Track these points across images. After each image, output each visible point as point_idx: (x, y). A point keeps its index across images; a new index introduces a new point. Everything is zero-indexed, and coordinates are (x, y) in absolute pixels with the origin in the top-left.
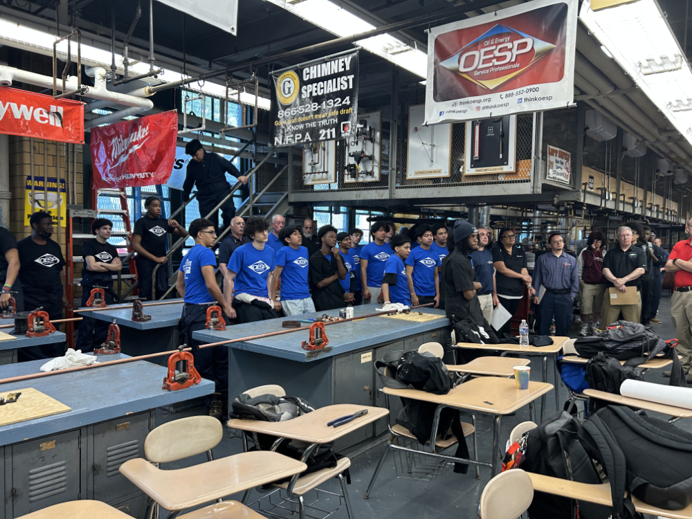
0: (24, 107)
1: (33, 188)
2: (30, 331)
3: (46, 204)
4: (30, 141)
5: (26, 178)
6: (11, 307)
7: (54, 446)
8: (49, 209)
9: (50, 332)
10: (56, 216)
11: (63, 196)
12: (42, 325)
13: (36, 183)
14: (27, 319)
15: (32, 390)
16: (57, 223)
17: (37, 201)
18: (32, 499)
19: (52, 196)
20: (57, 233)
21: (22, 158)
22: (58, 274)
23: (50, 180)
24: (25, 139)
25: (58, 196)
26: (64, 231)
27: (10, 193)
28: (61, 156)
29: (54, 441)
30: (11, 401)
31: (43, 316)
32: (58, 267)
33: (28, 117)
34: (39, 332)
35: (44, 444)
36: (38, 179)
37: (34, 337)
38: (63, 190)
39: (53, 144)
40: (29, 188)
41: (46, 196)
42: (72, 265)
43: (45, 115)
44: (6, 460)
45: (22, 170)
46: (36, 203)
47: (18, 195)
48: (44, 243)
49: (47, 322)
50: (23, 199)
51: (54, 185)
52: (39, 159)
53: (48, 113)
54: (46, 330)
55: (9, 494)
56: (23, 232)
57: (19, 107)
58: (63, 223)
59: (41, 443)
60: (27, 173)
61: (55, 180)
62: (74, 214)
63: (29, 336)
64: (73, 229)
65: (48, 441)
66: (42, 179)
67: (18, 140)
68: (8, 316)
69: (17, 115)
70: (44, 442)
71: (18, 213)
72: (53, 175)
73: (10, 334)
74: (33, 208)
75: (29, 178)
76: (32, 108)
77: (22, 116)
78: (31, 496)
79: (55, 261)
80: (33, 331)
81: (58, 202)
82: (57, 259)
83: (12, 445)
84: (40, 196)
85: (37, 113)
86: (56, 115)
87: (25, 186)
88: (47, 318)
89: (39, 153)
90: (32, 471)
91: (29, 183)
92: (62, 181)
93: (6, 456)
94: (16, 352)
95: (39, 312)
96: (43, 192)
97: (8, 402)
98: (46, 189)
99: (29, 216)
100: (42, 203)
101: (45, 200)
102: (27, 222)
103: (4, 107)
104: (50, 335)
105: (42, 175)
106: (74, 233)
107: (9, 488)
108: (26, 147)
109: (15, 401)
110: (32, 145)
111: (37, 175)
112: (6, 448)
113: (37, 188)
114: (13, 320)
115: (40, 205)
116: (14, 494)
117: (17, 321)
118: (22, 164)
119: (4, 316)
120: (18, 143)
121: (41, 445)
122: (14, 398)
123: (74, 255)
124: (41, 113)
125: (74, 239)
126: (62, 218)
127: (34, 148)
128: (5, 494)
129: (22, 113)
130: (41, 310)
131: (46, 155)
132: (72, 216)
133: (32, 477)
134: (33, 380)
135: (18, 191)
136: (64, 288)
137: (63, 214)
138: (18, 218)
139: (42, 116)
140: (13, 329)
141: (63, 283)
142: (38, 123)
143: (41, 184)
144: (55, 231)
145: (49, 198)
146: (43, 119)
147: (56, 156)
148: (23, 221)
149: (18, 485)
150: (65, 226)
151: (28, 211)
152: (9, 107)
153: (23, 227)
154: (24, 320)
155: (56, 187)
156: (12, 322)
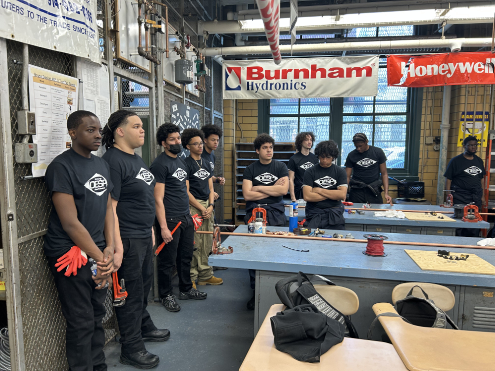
0: (468, 64)
1: (465, 120)
2: (465, 218)
3: (473, 131)
4: (466, 87)
5: (461, 113)
6: (449, 200)
7: (492, 296)
8: (475, 134)
9: (478, 220)
10: (480, 139)
11: (486, 124)
12: (473, 214)
13: (468, 117)
14: (463, 210)
15: (475, 256)
16: (480, 144)
17: (467, 129)
18: (474, 325)
19: (478, 124)
20: (480, 152)
21: (459, 100)
22: (480, 180)
23: (478, 113)
24: (463, 86)
25: (483, 124)
26: (485, 150)
27: (450, 125)
28: (487, 95)
29: (493, 293)
30: (463, 259)
31: (474, 208)
32: (481, 176)
33: (470, 71)
34: (471, 219)
35: (486, 292)
36: (469, 113)
37: (467, 222)
38: (487, 120)
39: (482, 86)
40: (463, 120)
41: (474, 126)
42: (489, 175)
43: (482, 67)
44: (461, 295)
45: (459, 108)
46: (467, 130)
47: (454, 126)
48: (472, 158)
49: (477, 213)
50: (458, 128)
51: (480, 117)
52: (471, 99)
53: (484, 65)
54: (476, 218)
55: (461, 317)
56: (456, 151)
57: (464, 65)
58: (485, 144)
59: (484, 291)
60: (462, 110)
61: (481, 113)
62: (494, 137)
63: (464, 221)
64: (492, 148)
65: (489, 291)
66: (472, 113)
67: (457, 88)
68: (448, 206)
69: (463, 70)
70: (486, 291)
71: (454, 138)
72: (480, 109)
73: (451, 217)
74: (464, 134)
75: (463, 113)
76: (473, 63)
77: (466, 71)
78: (474, 324)
79: (479, 172)
80: (467, 218)
81: (482, 129)
82: (480, 170)
83: (465, 286)
84: (469, 125)
85: (477, 67)
86: (490, 65)
87: (460, 119)
88: (477, 210)
89: (471, 95)
90: (476, 307)
91: (463, 117)
92: (487, 113)
93: (461, 292)
94: (455, 230)
95: (472, 206)
96: (472, 122)
97: (461, 259)
98: (474, 120)
99: (461, 140)
100: (471, 130)
101: (474, 128)
102: (460, 144)
103: (454, 66)
104: (478, 222)
105: (472, 110)
106: (492, 151)
107: (461, 313)
108: (463, 92)
109: (465, 260)
110: (467, 90)
111: (469, 111)
112: (462, 287)
113: (468, 120)
114: (453, 209)
115: (469, 132)
116: (464, 318)
117: (456, 210)
118: (459, 104)
119: (445, 206)
120: (457, 90)
121: (483, 293)
122: (465, 258)
123: (491, 168)
124: (479, 65)
125: (492, 156)
126: (484, 140)
127: (469, 92)
128: (458, 316)
129: (466, 69)
130: (473, 204)
131: (476, 96)
132: (492, 138)
133: (476, 311)
134: (473, 250)
135: (455, 123)
136: (483, 191)
137: (486, 138)
138: (453, 142)
139: (480, 68)
140: (453, 215)
141: (483, 188)
142: (476, 73)
143: (471, 116)
144: (478, 150)
145: (476, 127)
146: (480, 70)
147: (484, 95)
148: (456, 144)
149: (467, 314)
150: (486, 146)
151: (461, 135)
152: (458, 66)
153: (456, 147)
154: (460, 210)
155: (481, 118)
156: (452, 210)
